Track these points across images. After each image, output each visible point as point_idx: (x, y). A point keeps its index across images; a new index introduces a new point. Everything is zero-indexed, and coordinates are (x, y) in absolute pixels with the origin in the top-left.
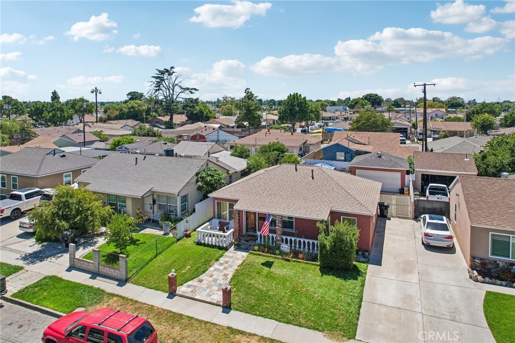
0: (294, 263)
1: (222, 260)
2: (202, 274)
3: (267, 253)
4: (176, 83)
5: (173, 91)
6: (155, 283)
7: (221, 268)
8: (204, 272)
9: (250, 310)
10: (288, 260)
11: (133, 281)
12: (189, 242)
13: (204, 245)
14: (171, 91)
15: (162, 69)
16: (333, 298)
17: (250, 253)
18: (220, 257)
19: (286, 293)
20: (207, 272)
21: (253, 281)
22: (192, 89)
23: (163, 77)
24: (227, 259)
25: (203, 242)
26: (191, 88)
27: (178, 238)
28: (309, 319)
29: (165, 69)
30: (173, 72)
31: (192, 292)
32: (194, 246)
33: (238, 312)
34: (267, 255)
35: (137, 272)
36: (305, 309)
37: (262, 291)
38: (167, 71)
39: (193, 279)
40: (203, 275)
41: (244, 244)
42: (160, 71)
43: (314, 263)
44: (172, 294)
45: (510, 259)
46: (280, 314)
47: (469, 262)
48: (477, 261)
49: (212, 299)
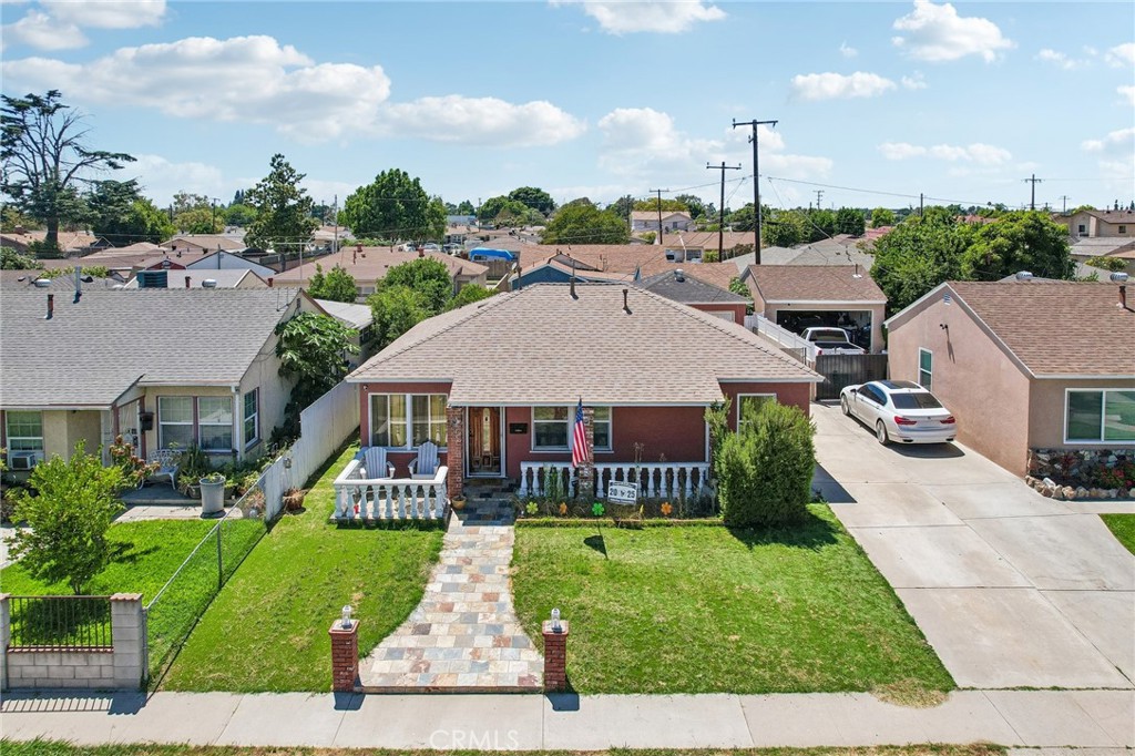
0: (655, 531)
1: (449, 557)
2: (412, 609)
3: (570, 514)
4: (65, 137)
5: (56, 159)
6: (262, 670)
7: (463, 579)
8: (416, 601)
9: (635, 681)
10: (638, 527)
11: (172, 683)
12: (310, 524)
13: (366, 524)
14: (51, 162)
15: (20, 96)
16: (824, 597)
17: (520, 525)
18: (439, 550)
19: (698, 610)
20: (425, 600)
21: (583, 599)
22: (116, 156)
23: (23, 121)
24: (462, 552)
25: (357, 517)
26: (113, 152)
27: (268, 518)
28: (811, 665)
29: (30, 96)
30: (58, 106)
31: (415, 669)
32: (333, 531)
33: (603, 697)
34: (572, 520)
35: (177, 648)
36: (780, 640)
37: (630, 619)
38: (37, 102)
39: (392, 629)
40: (419, 609)
41: (481, 505)
42: (10, 101)
43: (708, 521)
44: (349, 693)
45: (1103, 442)
46: (728, 672)
47: (1025, 463)
48: (1042, 456)
49: (497, 676)
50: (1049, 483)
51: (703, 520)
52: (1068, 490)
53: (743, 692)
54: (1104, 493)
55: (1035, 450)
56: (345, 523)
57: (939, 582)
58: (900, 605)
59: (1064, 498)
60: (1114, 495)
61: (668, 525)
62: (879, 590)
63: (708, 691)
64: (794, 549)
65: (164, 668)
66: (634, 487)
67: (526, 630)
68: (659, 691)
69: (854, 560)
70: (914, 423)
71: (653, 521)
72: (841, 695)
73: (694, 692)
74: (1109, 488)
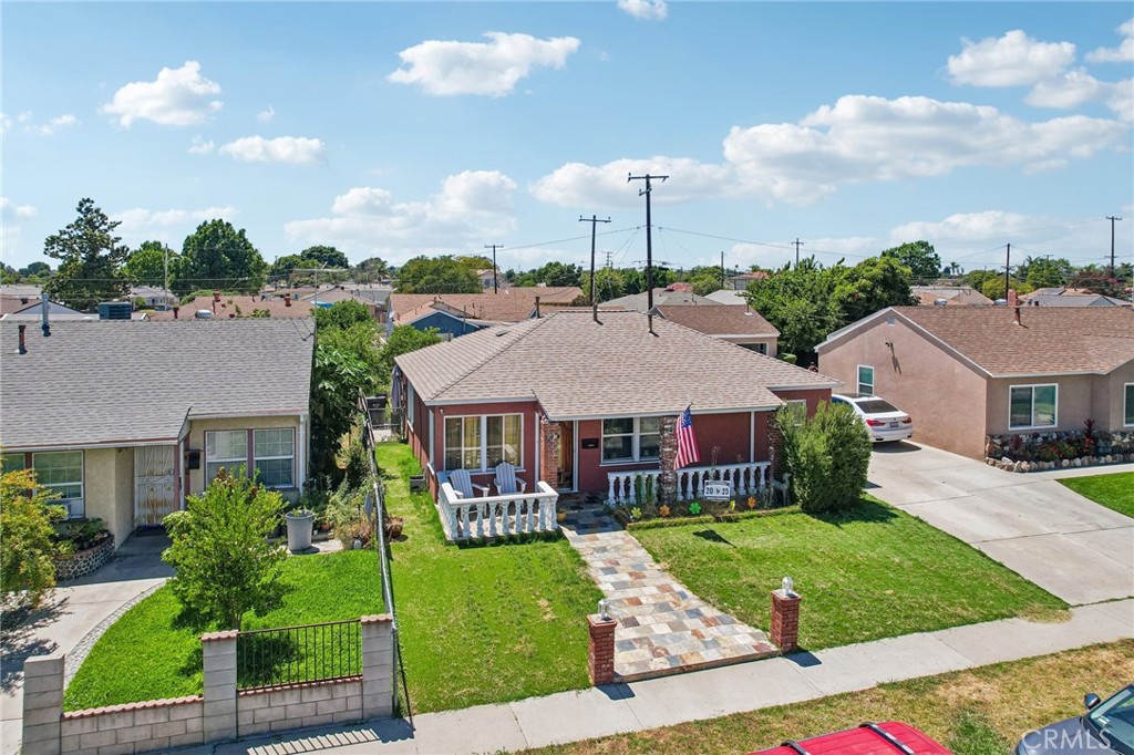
1: (593, 561)
3: (673, 514)
7: (624, 577)
9: (843, 634)
10: (735, 520)
16: (927, 555)
17: (633, 529)
18: (578, 556)
19: (845, 576)
24: (601, 556)
25: (474, 536)
31: (656, 654)
33: (829, 650)
41: (579, 516)
45: (1032, 427)
46: (906, 617)
47: (983, 447)
48: (996, 441)
49: (732, 649)
50: (1006, 461)
51: (785, 509)
52: (1025, 465)
53: (929, 630)
54: (1046, 465)
55: (991, 436)
56: (464, 543)
57: (995, 536)
58: (984, 555)
59: (1023, 471)
60: (1053, 466)
61: (759, 516)
62: (958, 546)
63: (904, 633)
64: (871, 524)
65: (401, 693)
66: (728, 484)
67: (721, 610)
68: (868, 639)
69: (920, 526)
70: (883, 424)
71: (746, 513)
72: (998, 621)
73: (895, 636)
74: (1048, 461)
